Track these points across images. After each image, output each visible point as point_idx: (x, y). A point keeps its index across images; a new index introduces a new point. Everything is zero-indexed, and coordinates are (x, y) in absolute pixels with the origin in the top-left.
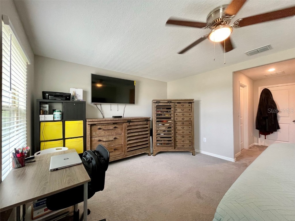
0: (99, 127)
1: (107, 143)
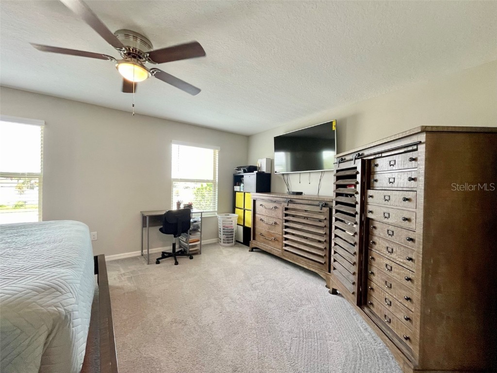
0: (261, 203)
1: (267, 225)
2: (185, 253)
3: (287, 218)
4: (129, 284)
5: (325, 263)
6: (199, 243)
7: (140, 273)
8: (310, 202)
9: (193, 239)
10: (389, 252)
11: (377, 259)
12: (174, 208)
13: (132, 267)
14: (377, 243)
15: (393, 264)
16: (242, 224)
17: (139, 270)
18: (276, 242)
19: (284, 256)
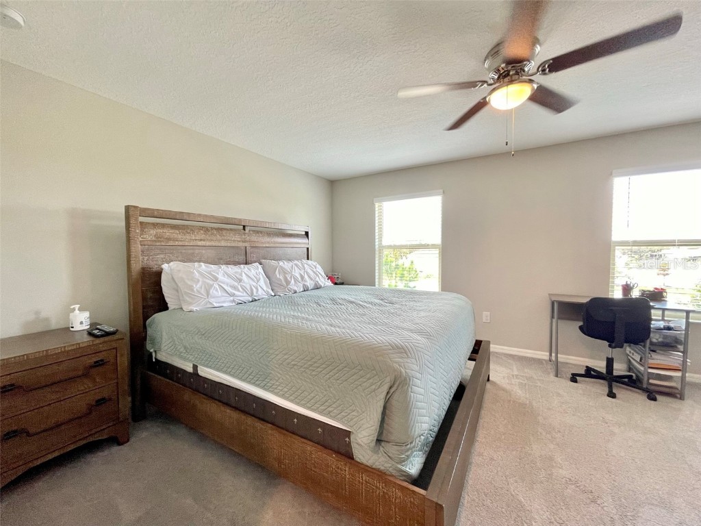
2: (638, 384)
4: (520, 392)
6: (679, 374)
7: (539, 384)
9: (658, 362)
12: (617, 294)
13: (529, 372)
17: (538, 380)
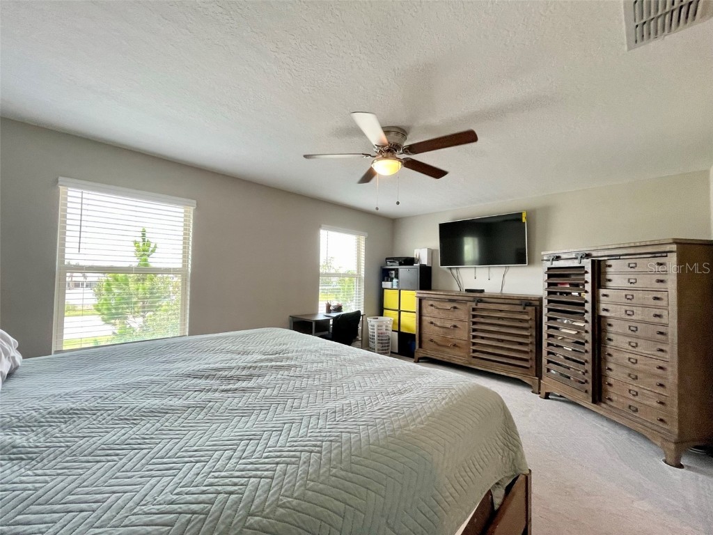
0: (431, 302)
1: (442, 330)
3: (475, 320)
5: (531, 367)
8: (507, 301)
10: (633, 347)
11: (615, 354)
14: (614, 339)
15: (638, 357)
16: (397, 330)
18: (457, 348)
19: (470, 364)
